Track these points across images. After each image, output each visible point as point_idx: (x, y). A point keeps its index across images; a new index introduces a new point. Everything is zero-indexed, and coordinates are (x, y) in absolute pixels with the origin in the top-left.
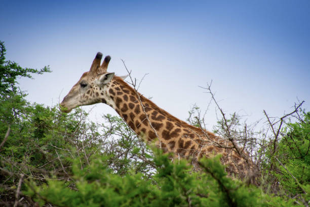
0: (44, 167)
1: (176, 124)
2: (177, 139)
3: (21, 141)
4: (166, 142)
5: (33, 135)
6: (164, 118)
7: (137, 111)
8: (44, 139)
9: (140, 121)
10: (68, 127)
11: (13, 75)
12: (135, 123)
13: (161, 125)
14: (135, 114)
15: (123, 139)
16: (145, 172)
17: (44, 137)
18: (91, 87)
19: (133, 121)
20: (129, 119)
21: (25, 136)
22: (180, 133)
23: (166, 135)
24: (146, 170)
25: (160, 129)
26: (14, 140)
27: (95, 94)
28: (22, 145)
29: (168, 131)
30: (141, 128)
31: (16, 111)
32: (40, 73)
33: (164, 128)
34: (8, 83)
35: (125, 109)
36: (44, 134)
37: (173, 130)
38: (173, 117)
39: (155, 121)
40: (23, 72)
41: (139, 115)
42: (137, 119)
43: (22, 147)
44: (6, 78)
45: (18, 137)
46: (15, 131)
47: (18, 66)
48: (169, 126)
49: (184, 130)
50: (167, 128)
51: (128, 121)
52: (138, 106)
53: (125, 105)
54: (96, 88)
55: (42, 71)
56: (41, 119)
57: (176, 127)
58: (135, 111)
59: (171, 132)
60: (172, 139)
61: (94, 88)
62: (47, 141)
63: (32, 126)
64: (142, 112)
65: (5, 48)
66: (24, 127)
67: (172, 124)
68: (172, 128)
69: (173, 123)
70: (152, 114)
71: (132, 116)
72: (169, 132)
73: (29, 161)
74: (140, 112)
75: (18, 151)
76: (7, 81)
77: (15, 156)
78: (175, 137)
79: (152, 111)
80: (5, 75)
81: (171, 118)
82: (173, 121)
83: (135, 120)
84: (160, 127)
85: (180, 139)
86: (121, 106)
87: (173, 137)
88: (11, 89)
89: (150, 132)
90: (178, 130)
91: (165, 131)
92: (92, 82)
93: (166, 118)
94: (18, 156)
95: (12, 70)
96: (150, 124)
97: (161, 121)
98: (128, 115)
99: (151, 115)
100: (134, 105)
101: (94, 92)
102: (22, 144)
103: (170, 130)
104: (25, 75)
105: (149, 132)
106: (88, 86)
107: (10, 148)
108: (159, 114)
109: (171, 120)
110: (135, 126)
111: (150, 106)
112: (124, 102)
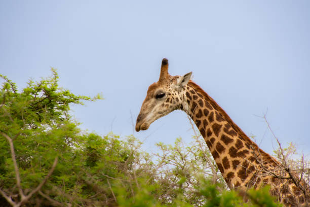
0: (96, 197)
1: (246, 144)
2: (241, 160)
3: (73, 170)
4: (230, 159)
5: (85, 163)
6: (236, 135)
7: (211, 119)
8: (95, 167)
9: (211, 130)
10: (122, 156)
11: (66, 102)
12: (206, 131)
13: (231, 140)
14: (208, 121)
15: (177, 169)
16: (200, 203)
17: (97, 165)
18: (170, 94)
19: (205, 128)
20: (202, 125)
21: (77, 165)
22: (247, 155)
23: (233, 153)
24: (201, 200)
25: (229, 144)
26: (66, 169)
27: (175, 100)
28: (73, 174)
29: (236, 148)
30: (211, 137)
31: (70, 139)
32: (92, 100)
33: (233, 145)
34: (61, 110)
35: (200, 115)
36: (97, 163)
37: (241, 150)
38: (245, 135)
39: (226, 134)
40: (75, 100)
41: (212, 124)
42: (209, 127)
43: (74, 176)
44: (59, 105)
45: (70, 165)
46: (67, 159)
47: (70, 93)
48: (239, 145)
49: (253, 153)
50: (237, 145)
51: (200, 127)
52: (212, 113)
53: (200, 111)
54: (174, 93)
55: (96, 99)
56: (92, 147)
57: (245, 148)
58: (209, 119)
59: (239, 151)
60: (238, 158)
61: (173, 94)
62: (99, 170)
63: (84, 155)
64: (215, 121)
65: (58, 75)
66: (76, 156)
67: (242, 144)
68: (241, 148)
69: (244, 142)
70: (225, 125)
71: (205, 123)
72: (237, 151)
73: (81, 191)
74: (213, 120)
75: (70, 180)
76: (60, 108)
77: (66, 185)
78: (242, 158)
79: (226, 123)
80: (58, 102)
81: (243, 136)
82: (244, 140)
83: (207, 128)
84: (230, 143)
85: (246, 161)
86: (197, 112)
87: (239, 157)
88: (63, 116)
89: (219, 144)
90: (247, 152)
91: (233, 147)
92: (169, 89)
93: (238, 135)
94: (70, 185)
95: (65, 97)
96: (220, 136)
97: (232, 136)
98: (202, 122)
99: (223, 126)
100: (208, 112)
101: (173, 99)
102: (74, 172)
103: (239, 149)
104: (78, 103)
105: (217, 143)
106: (166, 94)
107: (61, 178)
108: (231, 129)
109: (242, 138)
110: (206, 134)
111: (223, 117)
112: (200, 107)
